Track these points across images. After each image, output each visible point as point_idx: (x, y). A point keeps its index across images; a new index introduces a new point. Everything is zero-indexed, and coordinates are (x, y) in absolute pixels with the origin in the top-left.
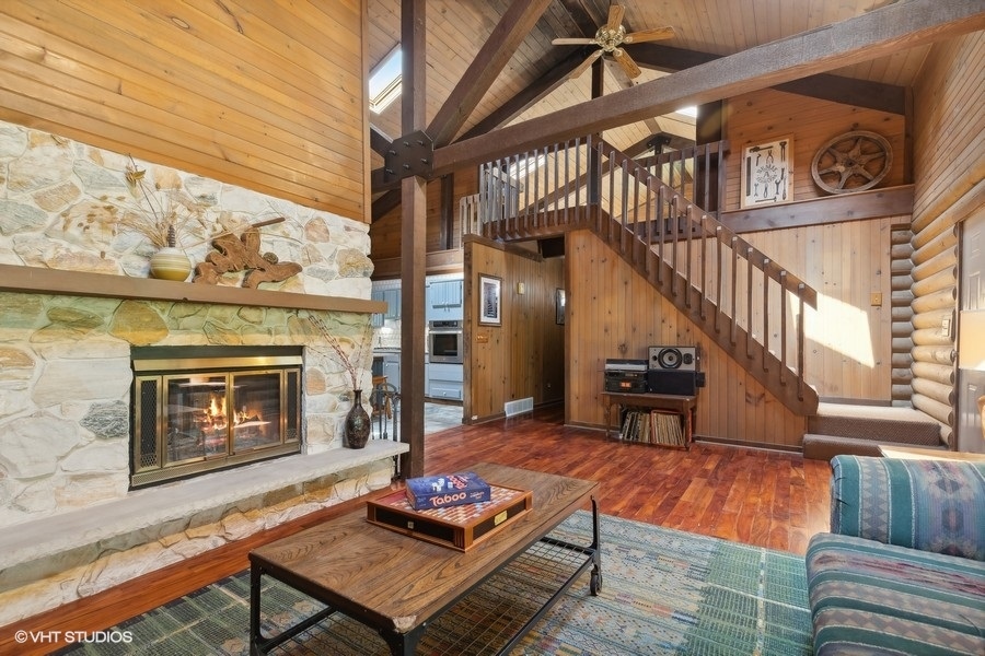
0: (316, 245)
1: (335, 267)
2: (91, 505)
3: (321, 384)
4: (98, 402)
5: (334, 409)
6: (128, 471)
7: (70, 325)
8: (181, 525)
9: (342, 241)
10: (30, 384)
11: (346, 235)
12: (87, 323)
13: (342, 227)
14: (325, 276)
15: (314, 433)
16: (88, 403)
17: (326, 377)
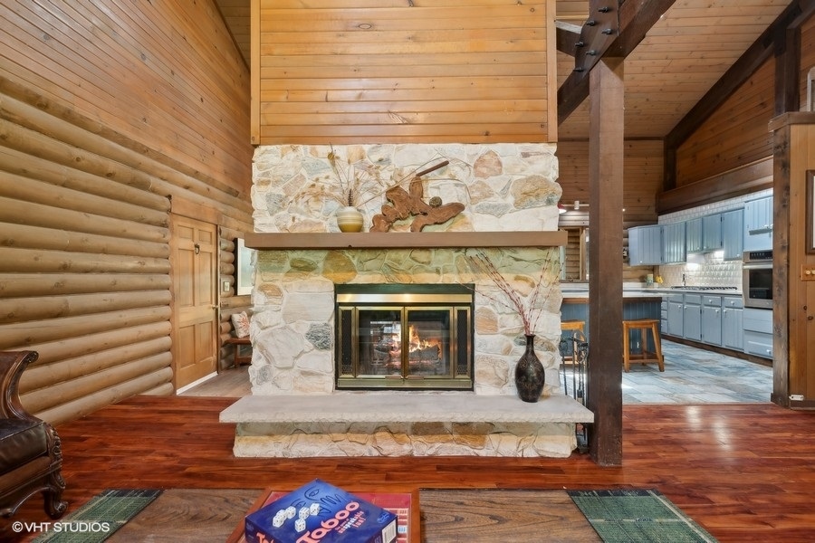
0: (486, 181)
1: (510, 200)
2: (310, 393)
3: (492, 325)
4: (315, 323)
5: (508, 351)
6: (333, 375)
7: (300, 269)
8: (344, 428)
9: (518, 170)
10: (282, 307)
11: (524, 162)
12: (307, 268)
13: (519, 155)
14: (498, 211)
15: (484, 374)
16: (309, 323)
17: (499, 317)
